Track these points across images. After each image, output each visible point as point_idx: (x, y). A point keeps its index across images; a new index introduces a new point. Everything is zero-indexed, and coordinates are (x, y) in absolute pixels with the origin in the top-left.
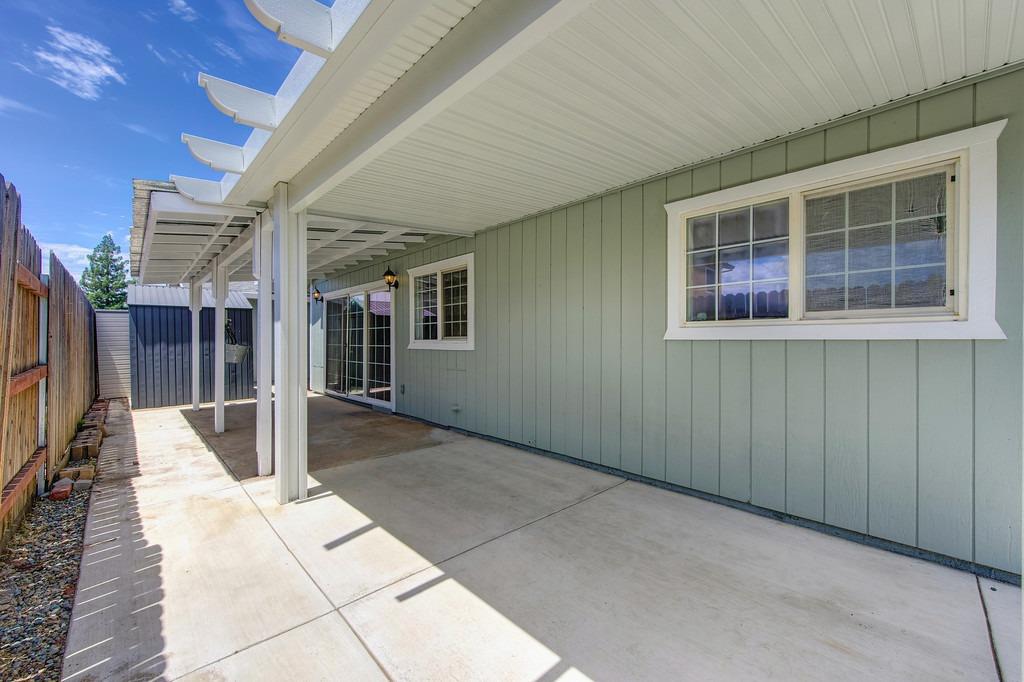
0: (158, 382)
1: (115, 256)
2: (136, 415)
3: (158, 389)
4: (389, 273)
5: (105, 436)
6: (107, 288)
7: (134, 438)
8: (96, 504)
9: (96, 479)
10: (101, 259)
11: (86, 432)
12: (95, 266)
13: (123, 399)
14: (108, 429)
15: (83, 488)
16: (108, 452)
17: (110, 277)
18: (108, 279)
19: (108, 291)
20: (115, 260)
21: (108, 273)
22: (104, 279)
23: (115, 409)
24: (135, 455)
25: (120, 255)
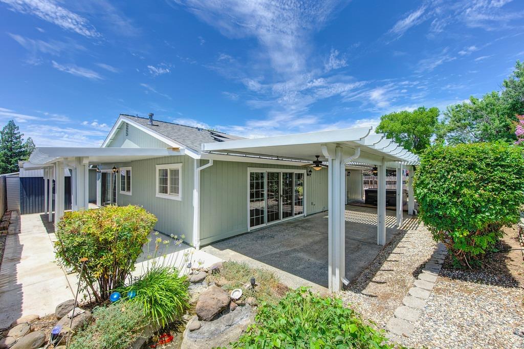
0: (31, 204)
1: (16, 132)
2: (22, 216)
3: (31, 207)
4: (114, 168)
5: (10, 224)
6: (11, 149)
7: (20, 224)
8: (7, 239)
9: (8, 234)
10: (7, 133)
11: (3, 222)
12: (4, 137)
13: (17, 211)
14: (11, 222)
15: (4, 236)
16: (11, 228)
17: (13, 143)
18: (11, 144)
19: (11, 150)
20: (16, 134)
21: (11, 141)
22: (9, 144)
23: (14, 215)
24: (20, 228)
25: (18, 131)
